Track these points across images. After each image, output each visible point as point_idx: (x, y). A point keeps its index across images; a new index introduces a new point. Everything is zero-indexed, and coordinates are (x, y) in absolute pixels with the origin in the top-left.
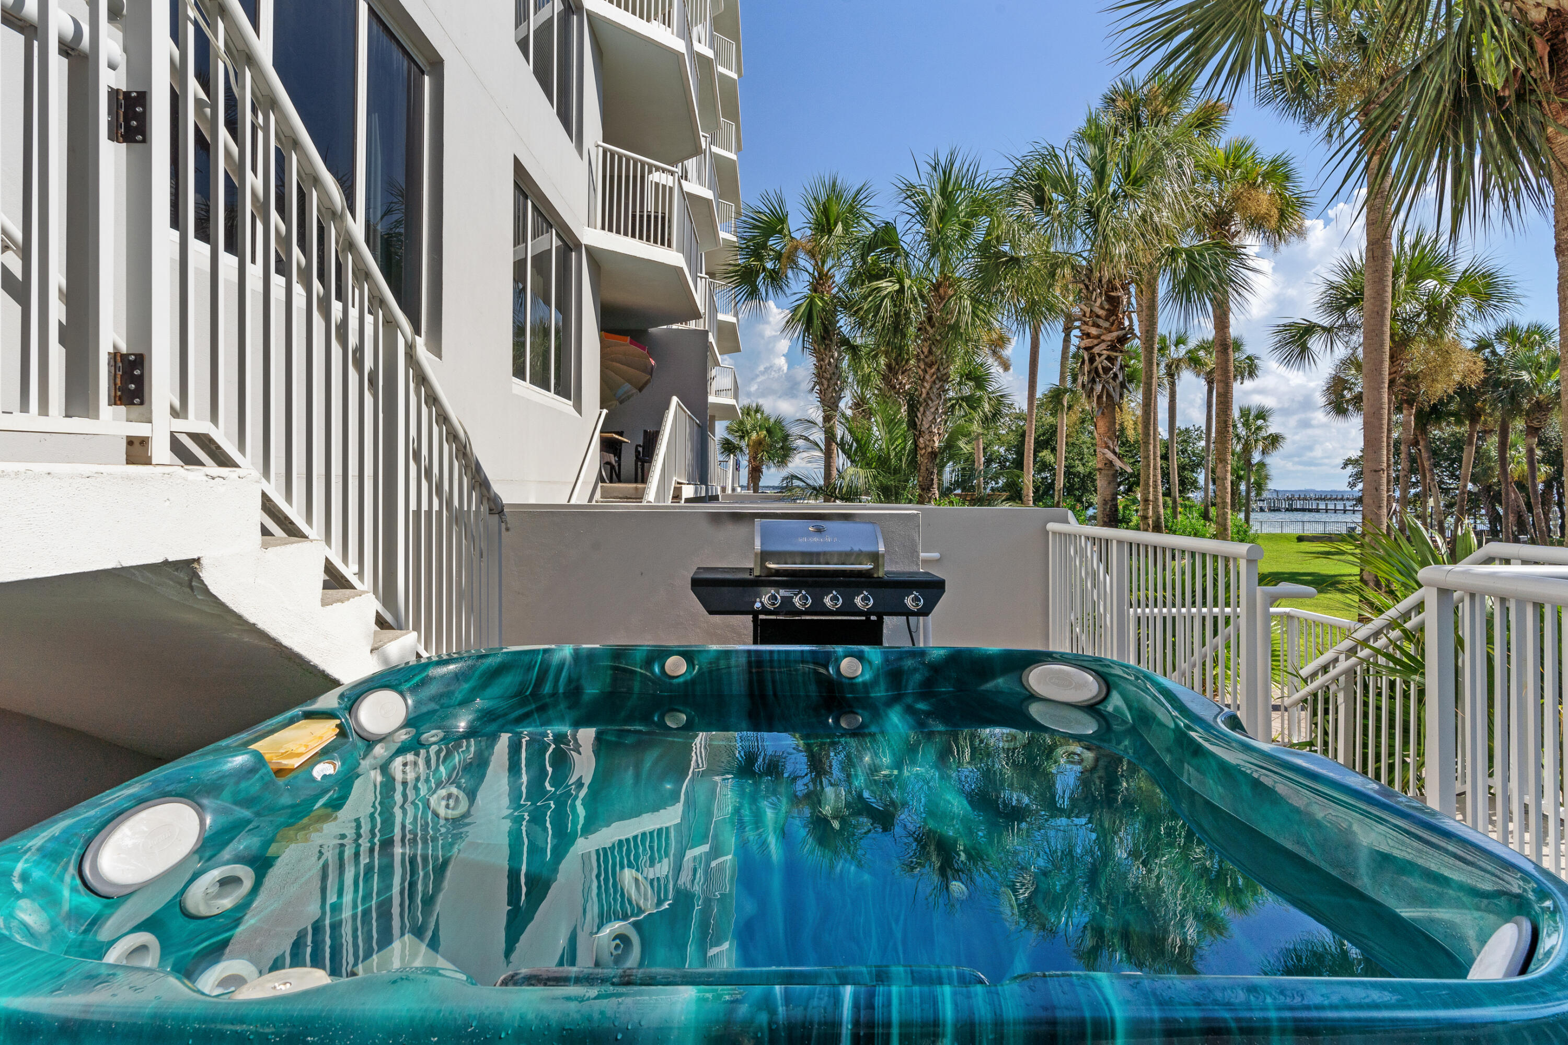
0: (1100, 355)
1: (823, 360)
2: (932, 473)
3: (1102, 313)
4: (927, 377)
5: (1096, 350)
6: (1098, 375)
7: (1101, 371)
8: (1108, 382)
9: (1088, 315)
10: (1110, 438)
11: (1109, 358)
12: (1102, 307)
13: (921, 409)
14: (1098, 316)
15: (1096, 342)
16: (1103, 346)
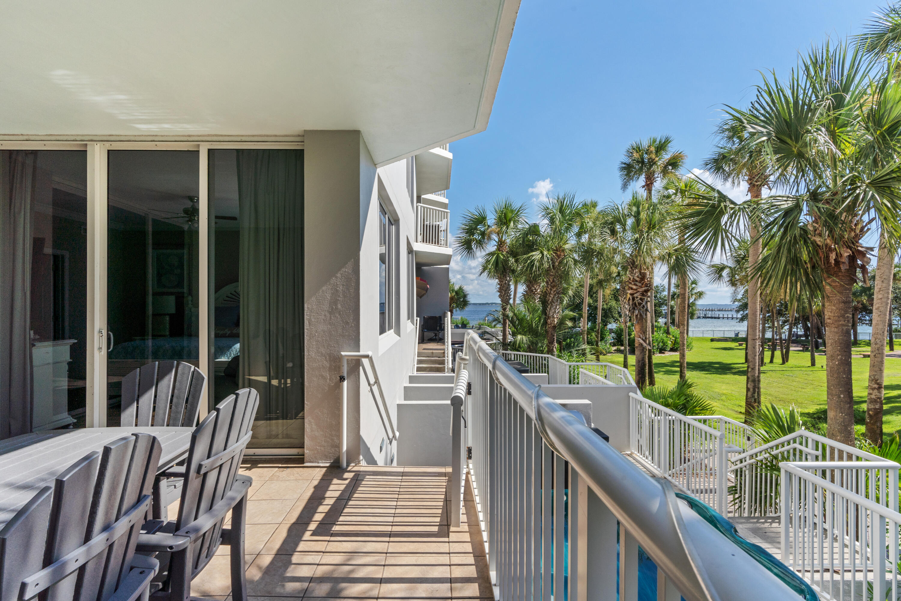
0: (637, 297)
1: (502, 282)
2: (554, 336)
3: (638, 279)
4: (552, 292)
5: (635, 295)
6: (636, 306)
7: (637, 304)
8: (640, 309)
9: (632, 279)
10: (641, 333)
11: (641, 299)
12: (638, 277)
13: (549, 306)
14: (636, 281)
15: (635, 292)
16: (638, 294)
